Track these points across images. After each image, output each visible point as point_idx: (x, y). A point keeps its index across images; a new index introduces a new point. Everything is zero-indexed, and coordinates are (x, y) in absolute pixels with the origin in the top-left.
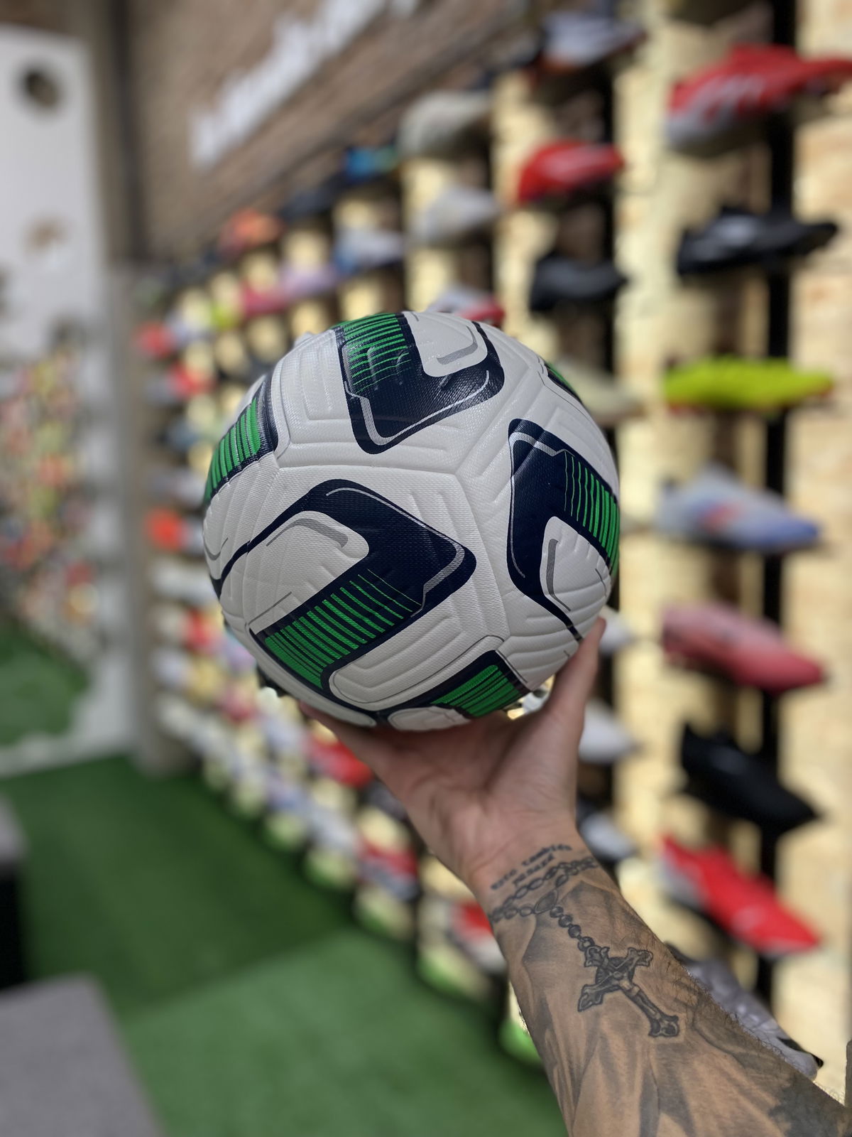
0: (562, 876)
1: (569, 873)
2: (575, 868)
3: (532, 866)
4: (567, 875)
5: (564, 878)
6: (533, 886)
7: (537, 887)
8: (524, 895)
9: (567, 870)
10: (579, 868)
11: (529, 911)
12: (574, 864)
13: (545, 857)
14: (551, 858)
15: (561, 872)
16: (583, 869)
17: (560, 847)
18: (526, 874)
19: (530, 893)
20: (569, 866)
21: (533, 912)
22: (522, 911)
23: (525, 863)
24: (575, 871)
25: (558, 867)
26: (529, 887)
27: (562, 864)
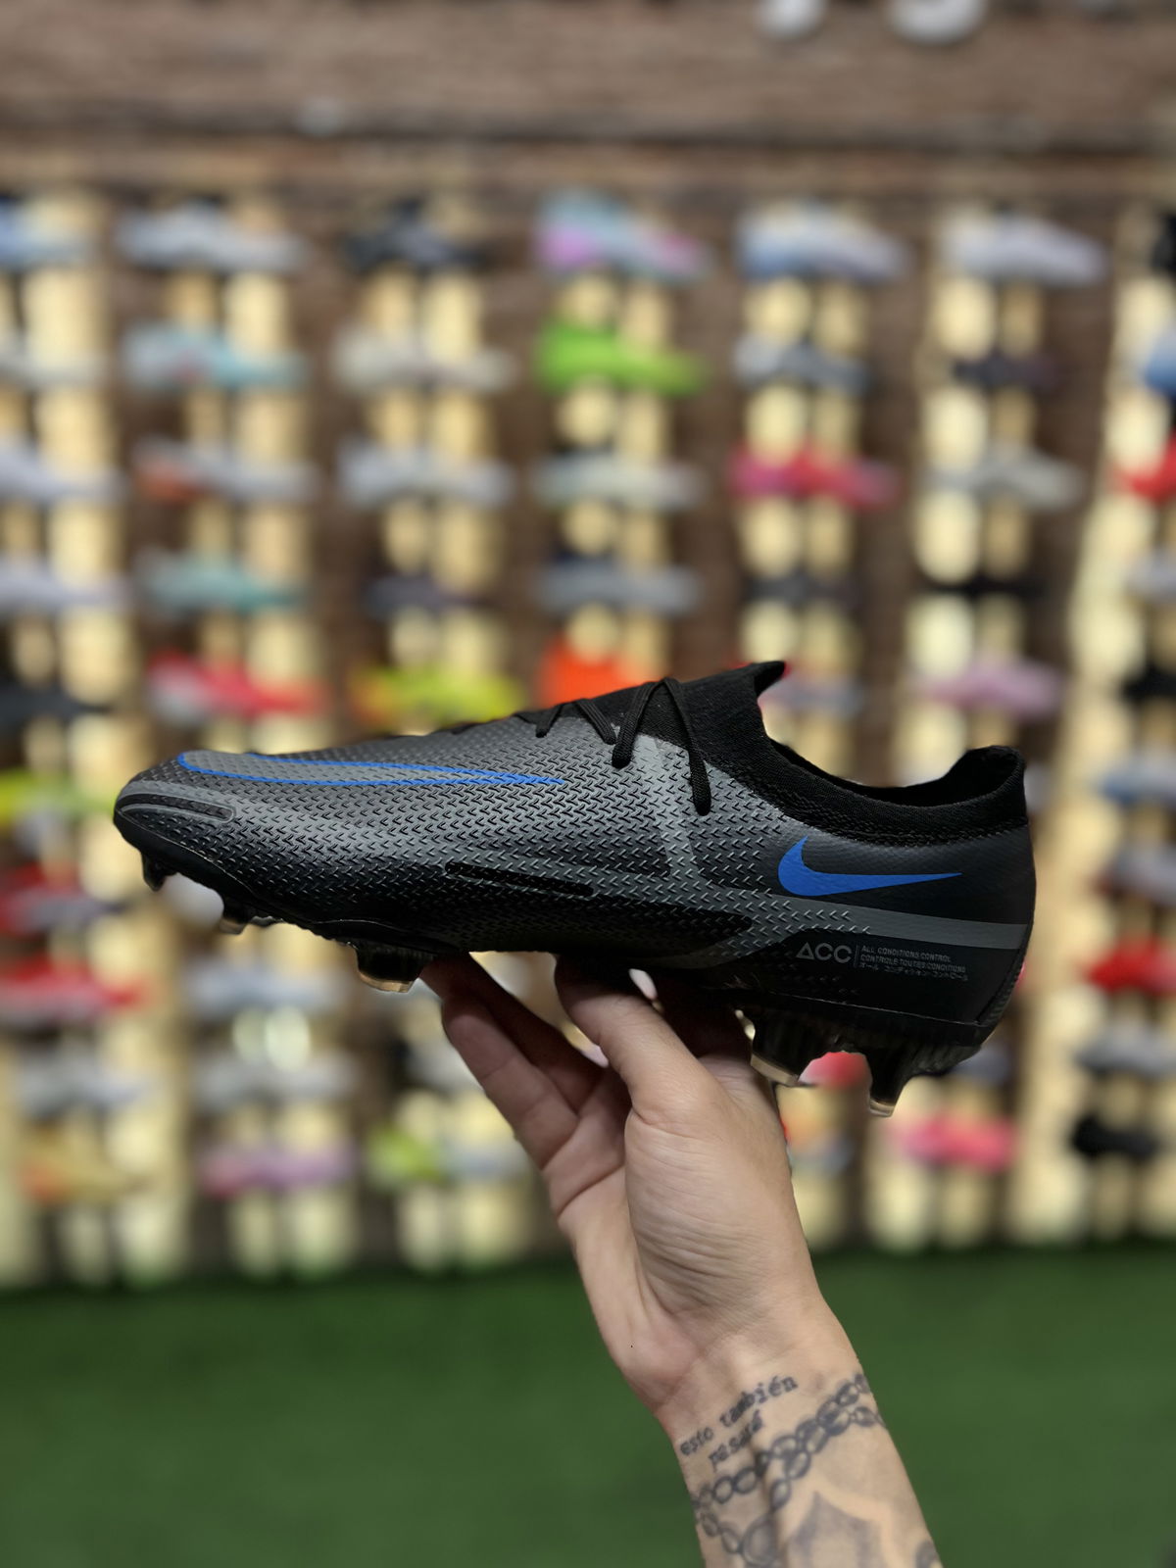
0: (776, 1484)
1: (793, 1473)
2: (804, 1450)
3: (734, 1431)
4: (788, 1480)
5: (782, 1489)
6: (742, 1484)
7: (746, 1491)
8: (728, 1498)
9: (789, 1457)
10: (811, 1446)
11: (734, 1545)
12: (801, 1435)
13: (749, 1415)
14: (757, 1425)
15: (776, 1469)
16: (820, 1448)
17: (774, 1388)
18: (729, 1450)
19: (737, 1500)
20: (791, 1444)
21: (740, 1551)
22: (725, 1534)
23: (723, 1419)
24: (803, 1457)
25: (770, 1454)
26: (734, 1481)
27: (781, 1440)
